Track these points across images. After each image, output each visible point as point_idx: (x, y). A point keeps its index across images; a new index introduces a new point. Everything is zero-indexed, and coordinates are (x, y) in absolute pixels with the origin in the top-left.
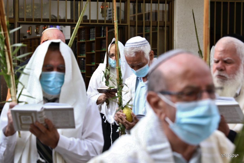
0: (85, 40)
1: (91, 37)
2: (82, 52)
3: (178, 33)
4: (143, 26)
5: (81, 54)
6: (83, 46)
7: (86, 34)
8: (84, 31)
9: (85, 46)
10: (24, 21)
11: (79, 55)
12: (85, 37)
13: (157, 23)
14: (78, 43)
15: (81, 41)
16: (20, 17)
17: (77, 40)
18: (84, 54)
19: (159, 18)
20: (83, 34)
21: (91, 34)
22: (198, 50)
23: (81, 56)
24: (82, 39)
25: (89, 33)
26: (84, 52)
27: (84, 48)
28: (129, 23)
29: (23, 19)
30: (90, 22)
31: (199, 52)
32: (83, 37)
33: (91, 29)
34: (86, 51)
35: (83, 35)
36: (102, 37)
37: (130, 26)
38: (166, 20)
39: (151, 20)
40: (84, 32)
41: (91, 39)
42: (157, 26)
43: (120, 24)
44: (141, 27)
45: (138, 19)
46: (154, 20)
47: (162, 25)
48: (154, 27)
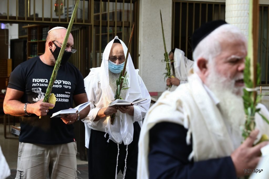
0: (37, 40)
1: (44, 37)
2: (33, 53)
3: (143, 34)
4: (99, 26)
5: (32, 55)
6: (34, 46)
7: (38, 34)
8: (35, 30)
9: (37, 46)
11: (30, 56)
12: (37, 36)
13: (122, 23)
14: (29, 43)
15: (32, 41)
17: (28, 40)
18: (35, 55)
19: (124, 19)
20: (34, 33)
21: (43, 33)
22: (164, 52)
23: (32, 57)
24: (33, 39)
25: (42, 32)
26: (35, 53)
27: (35, 48)
28: (92, 23)
30: (51, 20)
31: (165, 55)
32: (34, 37)
33: (43, 29)
34: (37, 51)
35: (34, 35)
37: (94, 26)
38: (131, 20)
39: (116, 20)
40: (35, 32)
41: (44, 39)
42: (122, 26)
43: (84, 23)
44: (105, 27)
45: (102, 19)
46: (119, 20)
47: (127, 25)
48: (119, 28)
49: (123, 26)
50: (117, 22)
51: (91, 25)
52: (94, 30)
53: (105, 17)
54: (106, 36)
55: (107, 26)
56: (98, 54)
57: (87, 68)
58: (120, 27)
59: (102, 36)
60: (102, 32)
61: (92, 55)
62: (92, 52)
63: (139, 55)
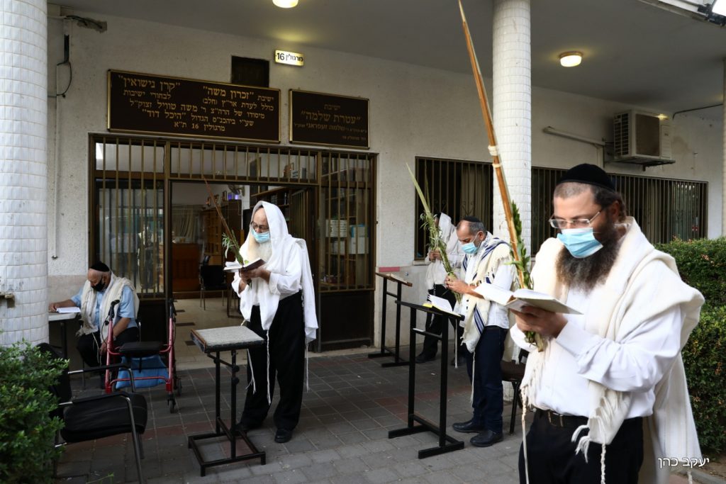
10: (177, 177)
13: (356, 183)
16: (172, 172)
19: (358, 178)
28: (320, 183)
29: (176, 175)
36: (285, 204)
37: (322, 187)
38: (366, 180)
39: (348, 180)
42: (356, 188)
43: (309, 183)
44: (335, 188)
45: (332, 179)
46: (352, 179)
47: (362, 186)
48: (352, 190)
49: (366, 187)
50: (350, 182)
51: (318, 186)
52: (321, 196)
53: (335, 177)
54: (337, 200)
55: (337, 187)
56: (327, 221)
57: (313, 239)
58: (354, 189)
59: (332, 201)
60: (332, 197)
61: (319, 223)
62: (320, 218)
63: (377, 222)
